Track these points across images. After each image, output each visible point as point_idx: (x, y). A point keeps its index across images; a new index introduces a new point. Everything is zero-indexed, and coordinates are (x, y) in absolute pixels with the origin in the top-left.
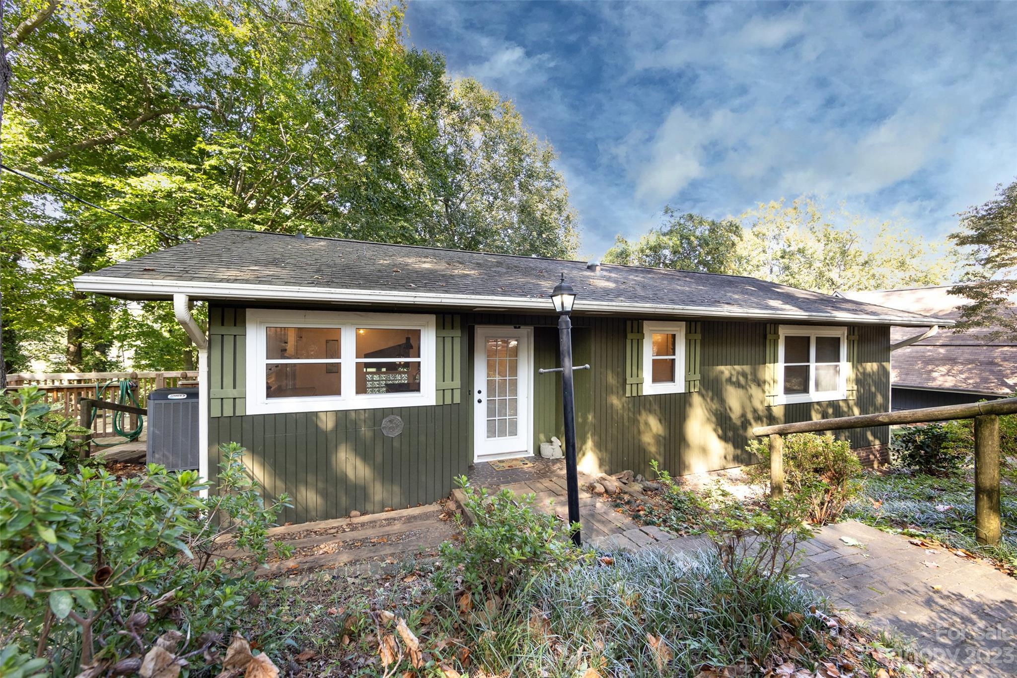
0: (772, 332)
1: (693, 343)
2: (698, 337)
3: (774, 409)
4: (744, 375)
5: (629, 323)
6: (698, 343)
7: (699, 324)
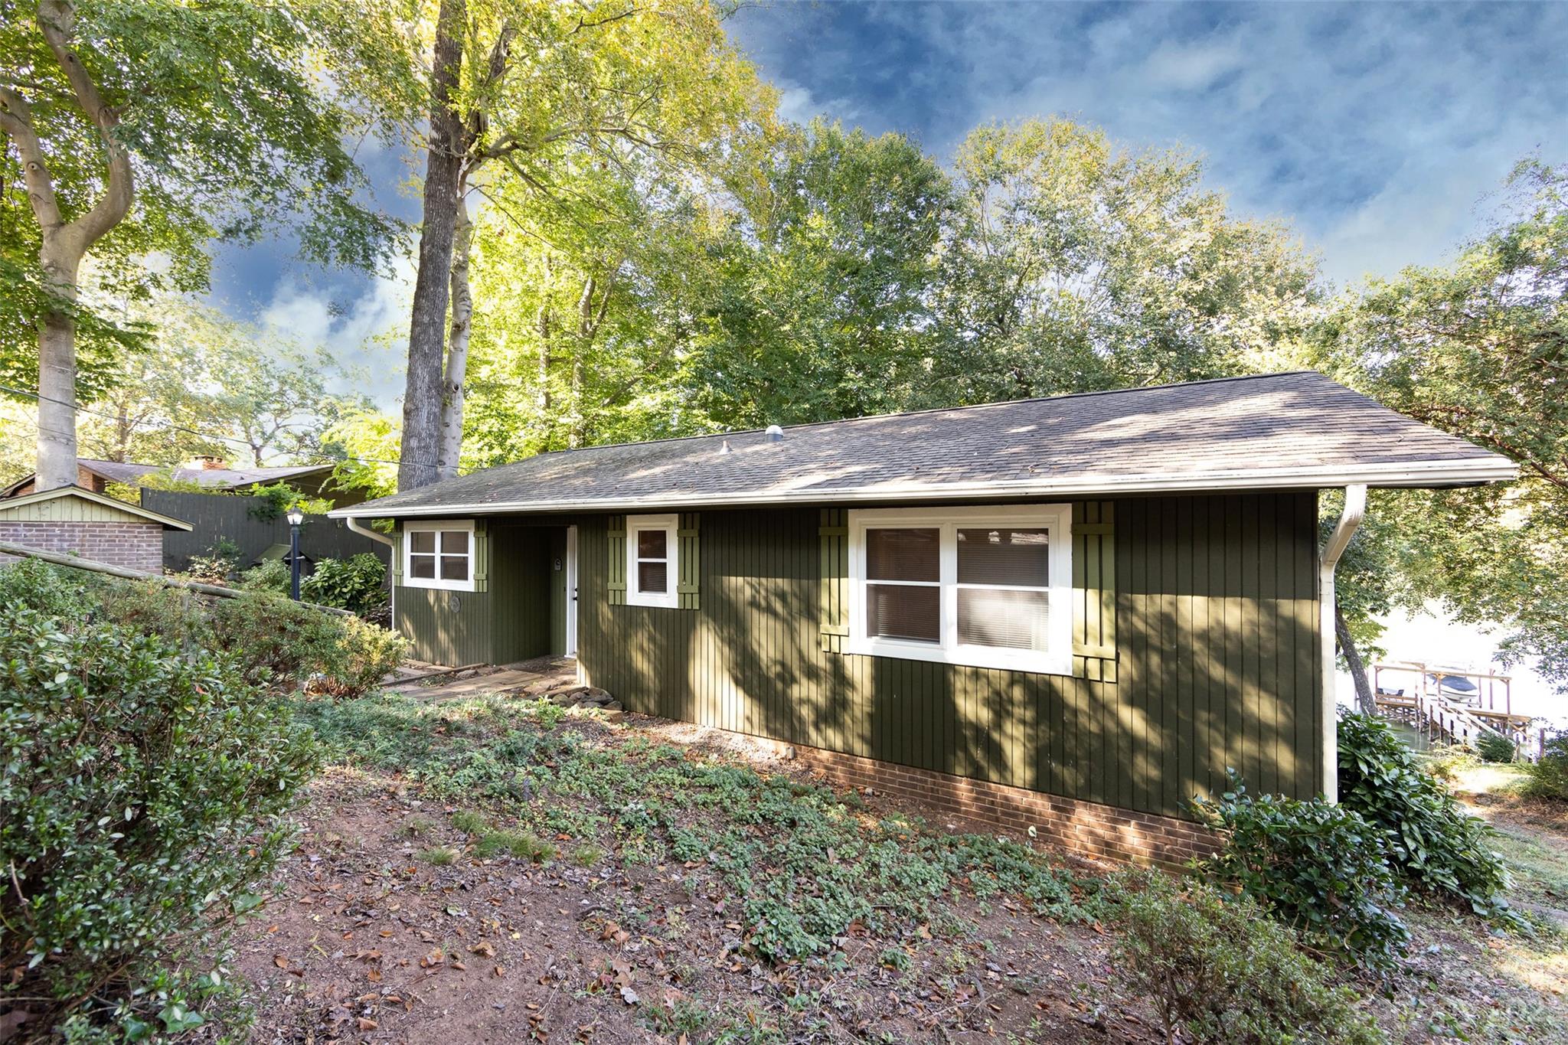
0: (834, 521)
1: (689, 541)
2: (695, 533)
3: (848, 661)
4: (782, 596)
5: (611, 520)
6: (697, 540)
7: (697, 517)
